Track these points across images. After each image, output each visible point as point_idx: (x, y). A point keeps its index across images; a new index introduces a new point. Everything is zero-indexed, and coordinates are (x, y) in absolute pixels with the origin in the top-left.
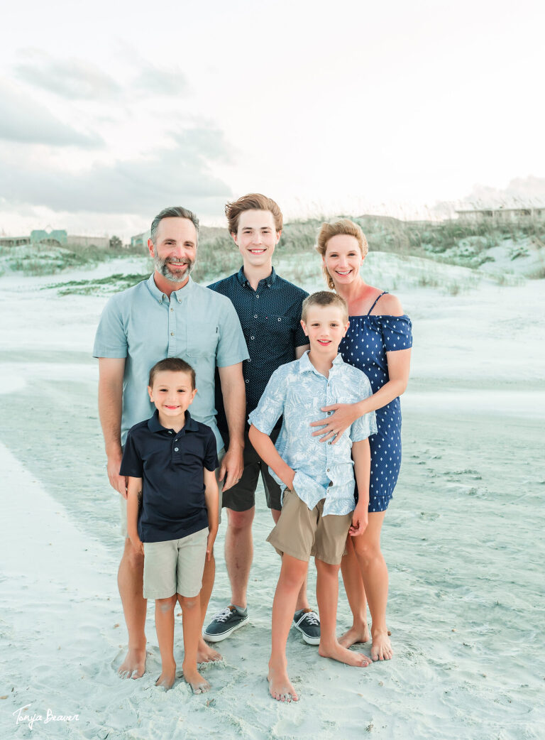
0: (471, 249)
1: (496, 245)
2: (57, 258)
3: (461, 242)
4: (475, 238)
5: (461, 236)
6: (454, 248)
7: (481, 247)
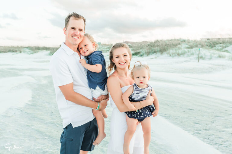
0: (221, 48)
1: (228, 47)
2: (107, 48)
3: (217, 46)
4: (221, 45)
5: (217, 44)
6: (215, 47)
7: (223, 47)
